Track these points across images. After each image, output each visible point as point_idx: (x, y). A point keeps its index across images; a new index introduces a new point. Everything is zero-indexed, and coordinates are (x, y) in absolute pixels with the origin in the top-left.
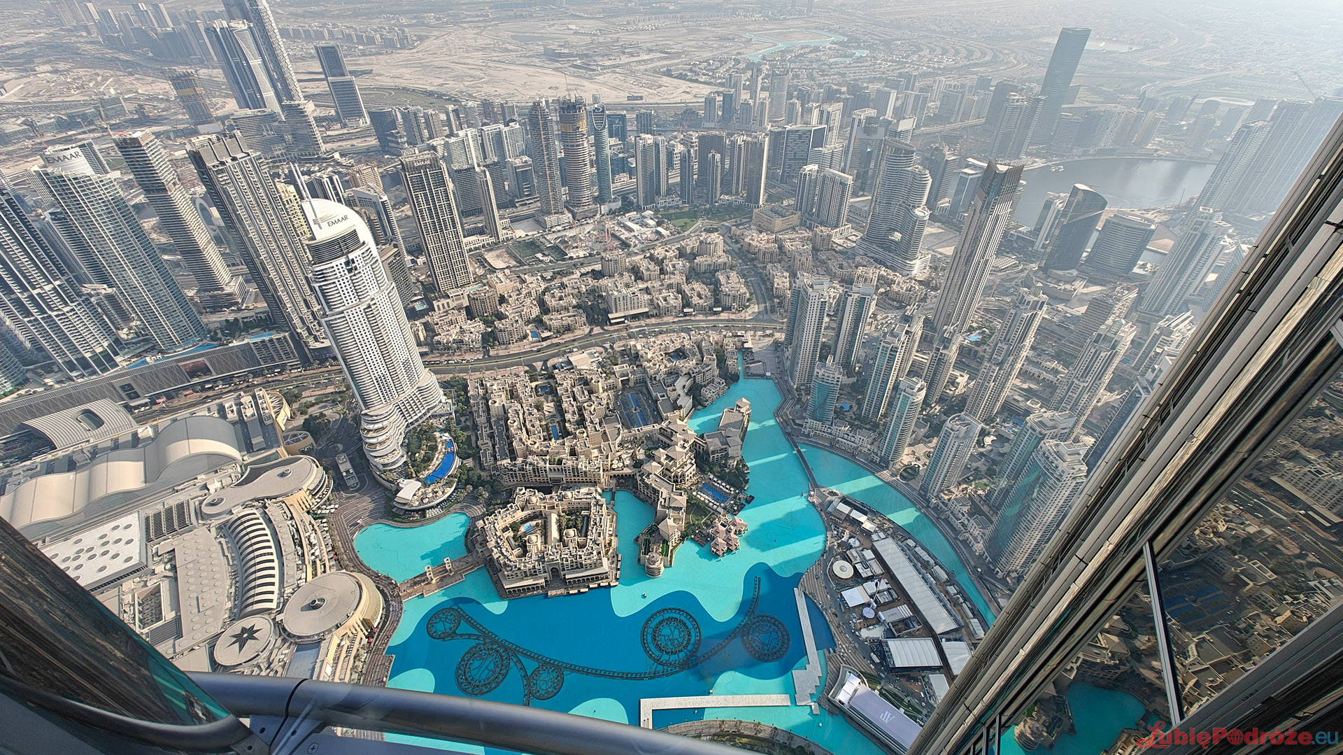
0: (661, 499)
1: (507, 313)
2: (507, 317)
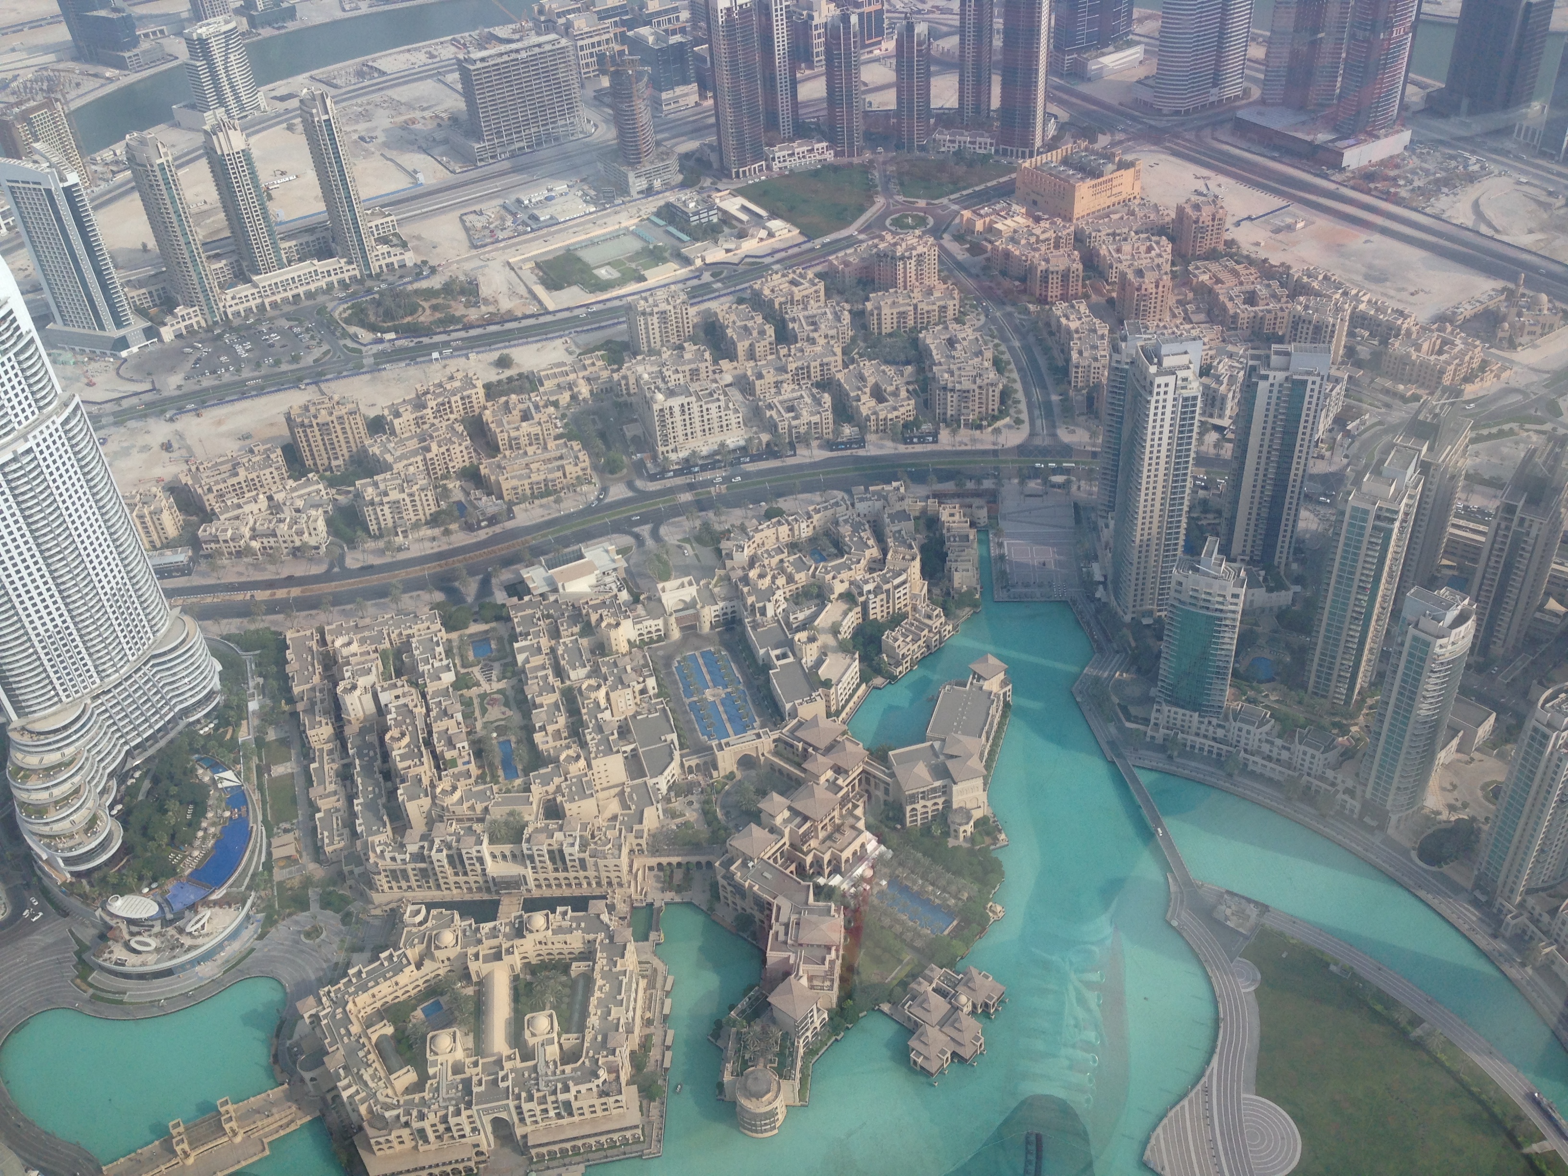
0: (776, 927)
1: (389, 458)
2: (386, 467)
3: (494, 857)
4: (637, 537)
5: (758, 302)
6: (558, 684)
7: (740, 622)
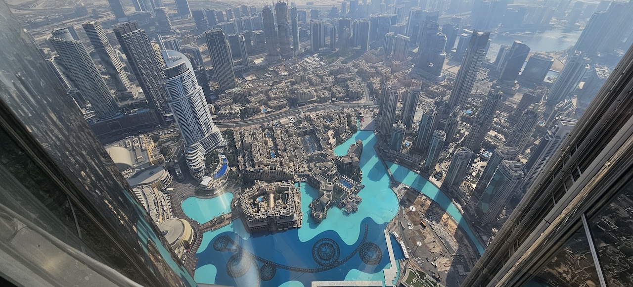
0: (321, 186)
1: (252, 100)
2: (252, 102)
3: (271, 172)
4: (296, 116)
5: (317, 75)
6: (282, 141)
7: (314, 132)
